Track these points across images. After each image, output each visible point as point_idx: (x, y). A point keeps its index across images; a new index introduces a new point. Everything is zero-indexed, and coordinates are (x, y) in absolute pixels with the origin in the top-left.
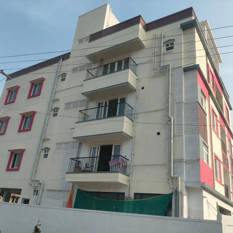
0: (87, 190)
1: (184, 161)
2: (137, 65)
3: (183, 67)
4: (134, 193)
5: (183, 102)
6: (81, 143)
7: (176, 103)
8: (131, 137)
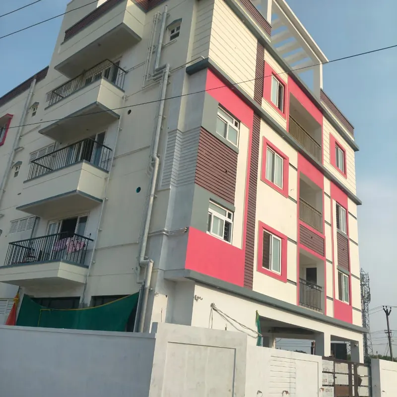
0: (35, 297)
1: (164, 234)
2: (126, 72)
3: (187, 66)
4: (92, 297)
5: (177, 129)
6: (39, 218)
7: (169, 133)
8: (101, 201)
